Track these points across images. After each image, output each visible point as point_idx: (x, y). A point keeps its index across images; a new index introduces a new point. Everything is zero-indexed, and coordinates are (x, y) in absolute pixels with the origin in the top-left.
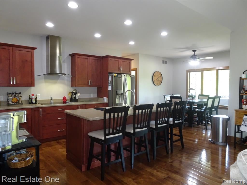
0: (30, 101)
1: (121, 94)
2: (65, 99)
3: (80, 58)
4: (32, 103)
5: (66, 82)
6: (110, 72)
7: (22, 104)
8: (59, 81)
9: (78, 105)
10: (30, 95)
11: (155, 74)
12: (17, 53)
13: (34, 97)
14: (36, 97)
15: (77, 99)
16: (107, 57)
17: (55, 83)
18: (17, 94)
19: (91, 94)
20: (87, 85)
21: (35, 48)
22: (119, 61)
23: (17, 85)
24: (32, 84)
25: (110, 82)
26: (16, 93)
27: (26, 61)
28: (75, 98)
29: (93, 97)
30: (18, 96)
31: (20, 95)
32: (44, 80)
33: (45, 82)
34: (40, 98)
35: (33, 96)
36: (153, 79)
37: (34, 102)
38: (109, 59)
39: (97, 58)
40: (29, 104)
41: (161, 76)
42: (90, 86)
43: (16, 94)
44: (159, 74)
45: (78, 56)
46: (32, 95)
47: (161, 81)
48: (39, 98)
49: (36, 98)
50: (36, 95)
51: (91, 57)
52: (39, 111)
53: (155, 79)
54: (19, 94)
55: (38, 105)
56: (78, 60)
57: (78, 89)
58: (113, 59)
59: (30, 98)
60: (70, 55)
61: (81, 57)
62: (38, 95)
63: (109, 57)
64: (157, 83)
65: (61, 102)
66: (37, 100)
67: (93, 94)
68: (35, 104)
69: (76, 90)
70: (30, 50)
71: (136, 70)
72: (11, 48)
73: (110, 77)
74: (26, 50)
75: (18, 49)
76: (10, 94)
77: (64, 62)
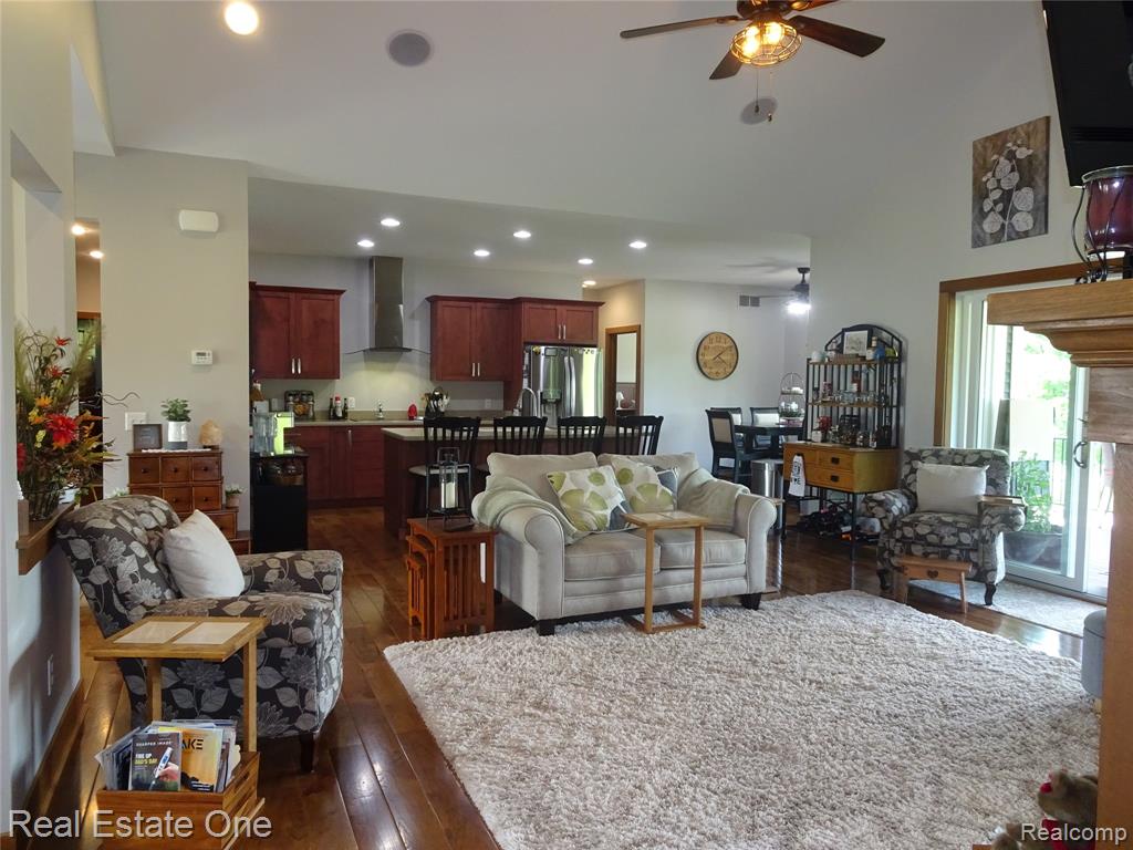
0: (331, 413)
1: (554, 401)
2: (412, 412)
3: (449, 308)
4: (336, 418)
5: (417, 367)
6: (529, 340)
7: (314, 418)
8: (398, 365)
10: (331, 399)
11: (706, 343)
12: (305, 303)
13: (340, 403)
14: (346, 405)
15: (442, 411)
16: (518, 301)
17: (390, 370)
18: (305, 396)
19: (487, 401)
20: (469, 377)
21: (342, 292)
22: (556, 309)
23: (305, 375)
24: (332, 373)
25: (525, 368)
26: (305, 393)
27: (323, 321)
28: (437, 408)
29: (489, 407)
30: (307, 401)
31: (311, 398)
32: (363, 364)
33: (366, 368)
36: (700, 357)
37: (340, 415)
38: (526, 306)
39: (496, 305)
40: (329, 418)
41: (734, 349)
42: (476, 379)
43: (302, 395)
44: (723, 340)
46: (337, 399)
47: (733, 365)
48: (353, 406)
49: (346, 407)
50: (346, 399)
51: (478, 302)
52: (346, 433)
53: (708, 357)
54: (309, 395)
55: (348, 422)
56: (445, 313)
57: (446, 386)
58: (538, 306)
59: (331, 406)
60: (427, 299)
61: (451, 303)
62: (350, 398)
63: (523, 302)
64: (714, 371)
65: (404, 417)
66: (346, 411)
67: (490, 400)
68: (342, 419)
69: (441, 388)
70: (330, 297)
71: (637, 330)
72: (292, 295)
73: (527, 355)
74: (323, 296)
75: (306, 295)
76: (290, 395)
77: (412, 317)
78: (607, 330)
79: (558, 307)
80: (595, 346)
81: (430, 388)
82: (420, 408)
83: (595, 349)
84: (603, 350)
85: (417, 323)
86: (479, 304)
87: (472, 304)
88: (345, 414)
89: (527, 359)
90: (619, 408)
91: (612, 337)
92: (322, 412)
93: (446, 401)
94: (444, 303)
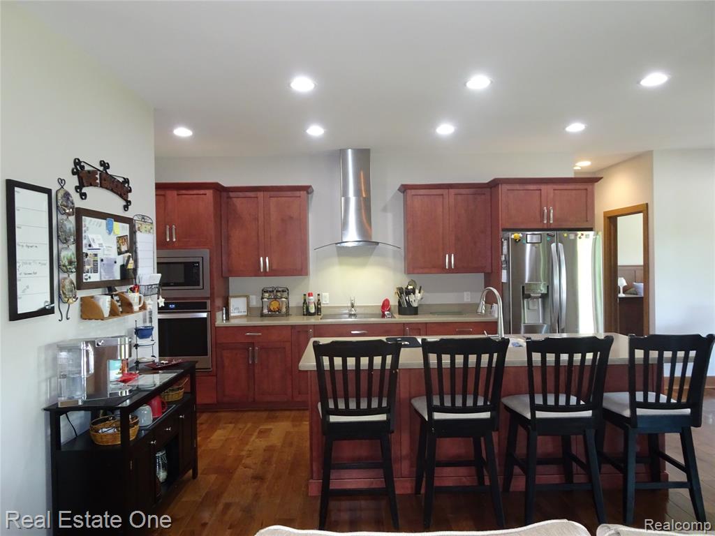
0: (305, 308)
1: (540, 295)
2: (386, 305)
3: (419, 197)
4: (309, 314)
5: (391, 261)
6: (508, 226)
7: (287, 314)
8: (372, 259)
9: (404, 324)
10: (305, 295)
12: (273, 201)
13: (313, 299)
14: (319, 300)
15: (417, 307)
16: (495, 184)
17: (364, 265)
18: (279, 291)
19: (465, 293)
20: (442, 269)
21: (311, 188)
22: (540, 190)
23: (274, 273)
24: (301, 270)
25: (503, 258)
26: (280, 289)
27: (291, 218)
28: (409, 303)
29: (469, 300)
30: (281, 298)
31: (285, 294)
33: (341, 264)
34: (328, 302)
35: (311, 298)
37: (312, 310)
38: (503, 189)
39: (471, 191)
40: (304, 315)
42: (450, 271)
43: (277, 291)
45: (413, 191)
46: (310, 295)
48: (326, 301)
49: (319, 303)
50: (319, 295)
51: (452, 188)
54: (283, 291)
56: (415, 203)
57: (420, 279)
58: (518, 187)
59: (305, 302)
60: (400, 189)
61: (421, 192)
62: (323, 294)
63: (501, 184)
65: (378, 312)
66: (319, 306)
67: (469, 293)
68: (316, 316)
69: (414, 282)
70: (297, 193)
71: (644, 210)
72: (260, 194)
73: (505, 243)
74: (289, 193)
75: (272, 193)
76: (267, 292)
77: (385, 209)
78: (605, 213)
79: (543, 187)
80: (591, 229)
81: (403, 281)
82: (394, 302)
83: (591, 233)
84: (601, 234)
85: (390, 216)
86: (453, 191)
87: (445, 192)
88: (318, 310)
89: (505, 247)
90: (622, 295)
91: (611, 221)
92: (298, 307)
93: (418, 295)
94: (414, 192)
